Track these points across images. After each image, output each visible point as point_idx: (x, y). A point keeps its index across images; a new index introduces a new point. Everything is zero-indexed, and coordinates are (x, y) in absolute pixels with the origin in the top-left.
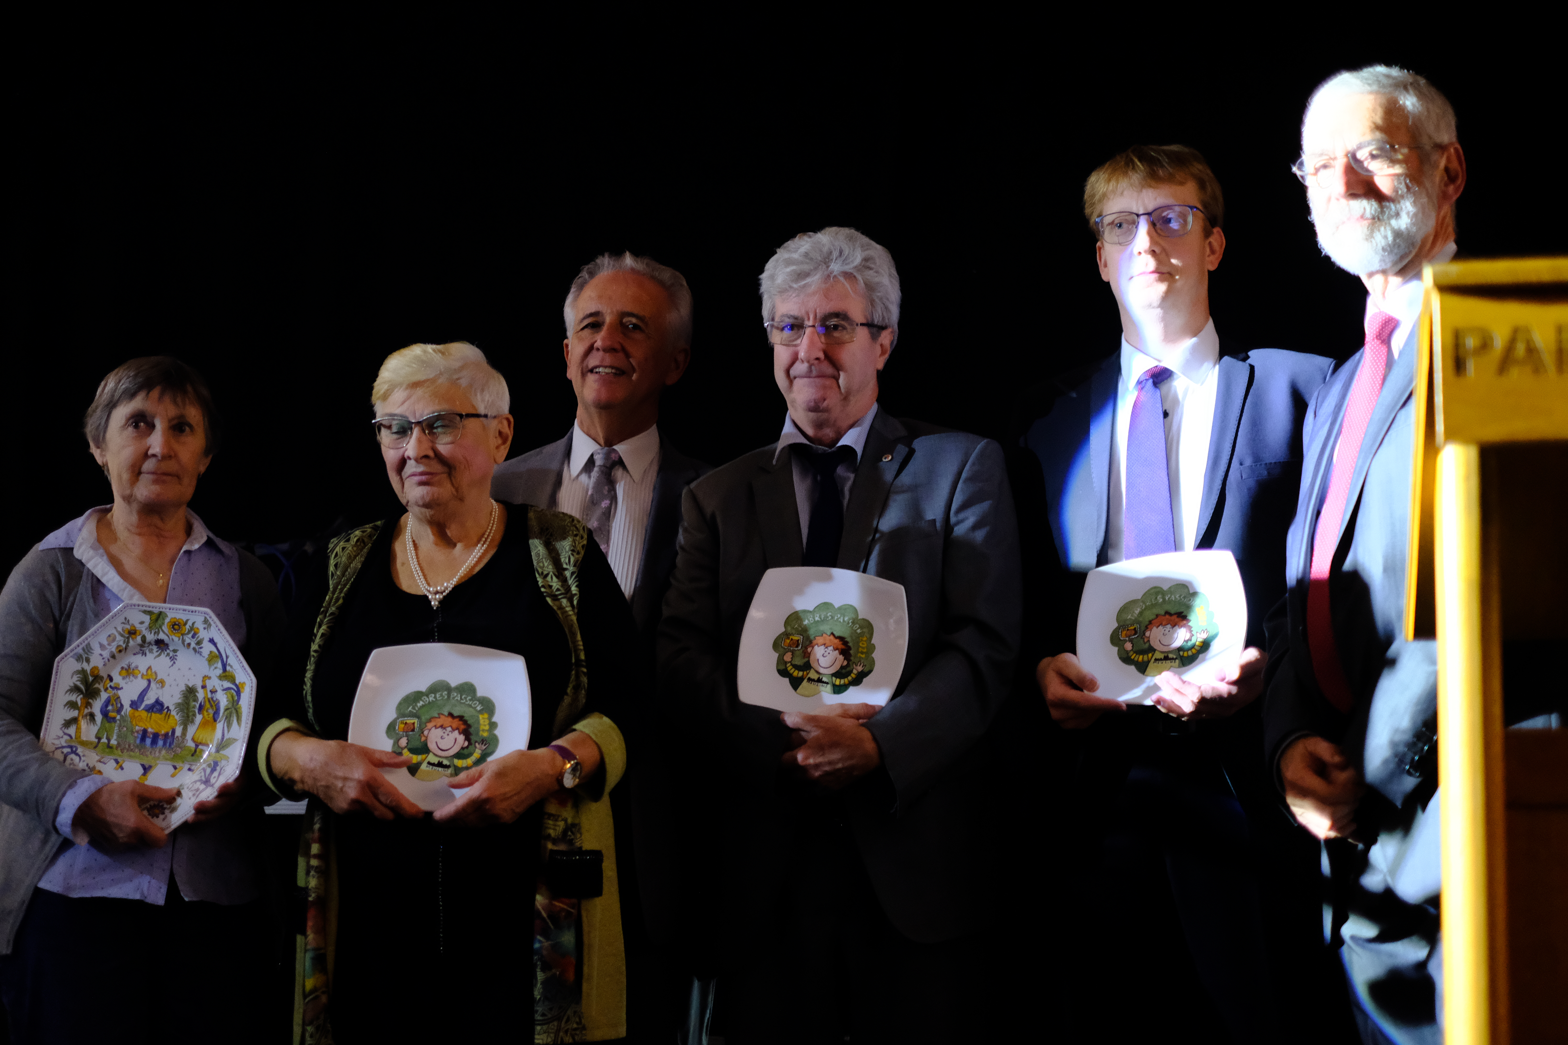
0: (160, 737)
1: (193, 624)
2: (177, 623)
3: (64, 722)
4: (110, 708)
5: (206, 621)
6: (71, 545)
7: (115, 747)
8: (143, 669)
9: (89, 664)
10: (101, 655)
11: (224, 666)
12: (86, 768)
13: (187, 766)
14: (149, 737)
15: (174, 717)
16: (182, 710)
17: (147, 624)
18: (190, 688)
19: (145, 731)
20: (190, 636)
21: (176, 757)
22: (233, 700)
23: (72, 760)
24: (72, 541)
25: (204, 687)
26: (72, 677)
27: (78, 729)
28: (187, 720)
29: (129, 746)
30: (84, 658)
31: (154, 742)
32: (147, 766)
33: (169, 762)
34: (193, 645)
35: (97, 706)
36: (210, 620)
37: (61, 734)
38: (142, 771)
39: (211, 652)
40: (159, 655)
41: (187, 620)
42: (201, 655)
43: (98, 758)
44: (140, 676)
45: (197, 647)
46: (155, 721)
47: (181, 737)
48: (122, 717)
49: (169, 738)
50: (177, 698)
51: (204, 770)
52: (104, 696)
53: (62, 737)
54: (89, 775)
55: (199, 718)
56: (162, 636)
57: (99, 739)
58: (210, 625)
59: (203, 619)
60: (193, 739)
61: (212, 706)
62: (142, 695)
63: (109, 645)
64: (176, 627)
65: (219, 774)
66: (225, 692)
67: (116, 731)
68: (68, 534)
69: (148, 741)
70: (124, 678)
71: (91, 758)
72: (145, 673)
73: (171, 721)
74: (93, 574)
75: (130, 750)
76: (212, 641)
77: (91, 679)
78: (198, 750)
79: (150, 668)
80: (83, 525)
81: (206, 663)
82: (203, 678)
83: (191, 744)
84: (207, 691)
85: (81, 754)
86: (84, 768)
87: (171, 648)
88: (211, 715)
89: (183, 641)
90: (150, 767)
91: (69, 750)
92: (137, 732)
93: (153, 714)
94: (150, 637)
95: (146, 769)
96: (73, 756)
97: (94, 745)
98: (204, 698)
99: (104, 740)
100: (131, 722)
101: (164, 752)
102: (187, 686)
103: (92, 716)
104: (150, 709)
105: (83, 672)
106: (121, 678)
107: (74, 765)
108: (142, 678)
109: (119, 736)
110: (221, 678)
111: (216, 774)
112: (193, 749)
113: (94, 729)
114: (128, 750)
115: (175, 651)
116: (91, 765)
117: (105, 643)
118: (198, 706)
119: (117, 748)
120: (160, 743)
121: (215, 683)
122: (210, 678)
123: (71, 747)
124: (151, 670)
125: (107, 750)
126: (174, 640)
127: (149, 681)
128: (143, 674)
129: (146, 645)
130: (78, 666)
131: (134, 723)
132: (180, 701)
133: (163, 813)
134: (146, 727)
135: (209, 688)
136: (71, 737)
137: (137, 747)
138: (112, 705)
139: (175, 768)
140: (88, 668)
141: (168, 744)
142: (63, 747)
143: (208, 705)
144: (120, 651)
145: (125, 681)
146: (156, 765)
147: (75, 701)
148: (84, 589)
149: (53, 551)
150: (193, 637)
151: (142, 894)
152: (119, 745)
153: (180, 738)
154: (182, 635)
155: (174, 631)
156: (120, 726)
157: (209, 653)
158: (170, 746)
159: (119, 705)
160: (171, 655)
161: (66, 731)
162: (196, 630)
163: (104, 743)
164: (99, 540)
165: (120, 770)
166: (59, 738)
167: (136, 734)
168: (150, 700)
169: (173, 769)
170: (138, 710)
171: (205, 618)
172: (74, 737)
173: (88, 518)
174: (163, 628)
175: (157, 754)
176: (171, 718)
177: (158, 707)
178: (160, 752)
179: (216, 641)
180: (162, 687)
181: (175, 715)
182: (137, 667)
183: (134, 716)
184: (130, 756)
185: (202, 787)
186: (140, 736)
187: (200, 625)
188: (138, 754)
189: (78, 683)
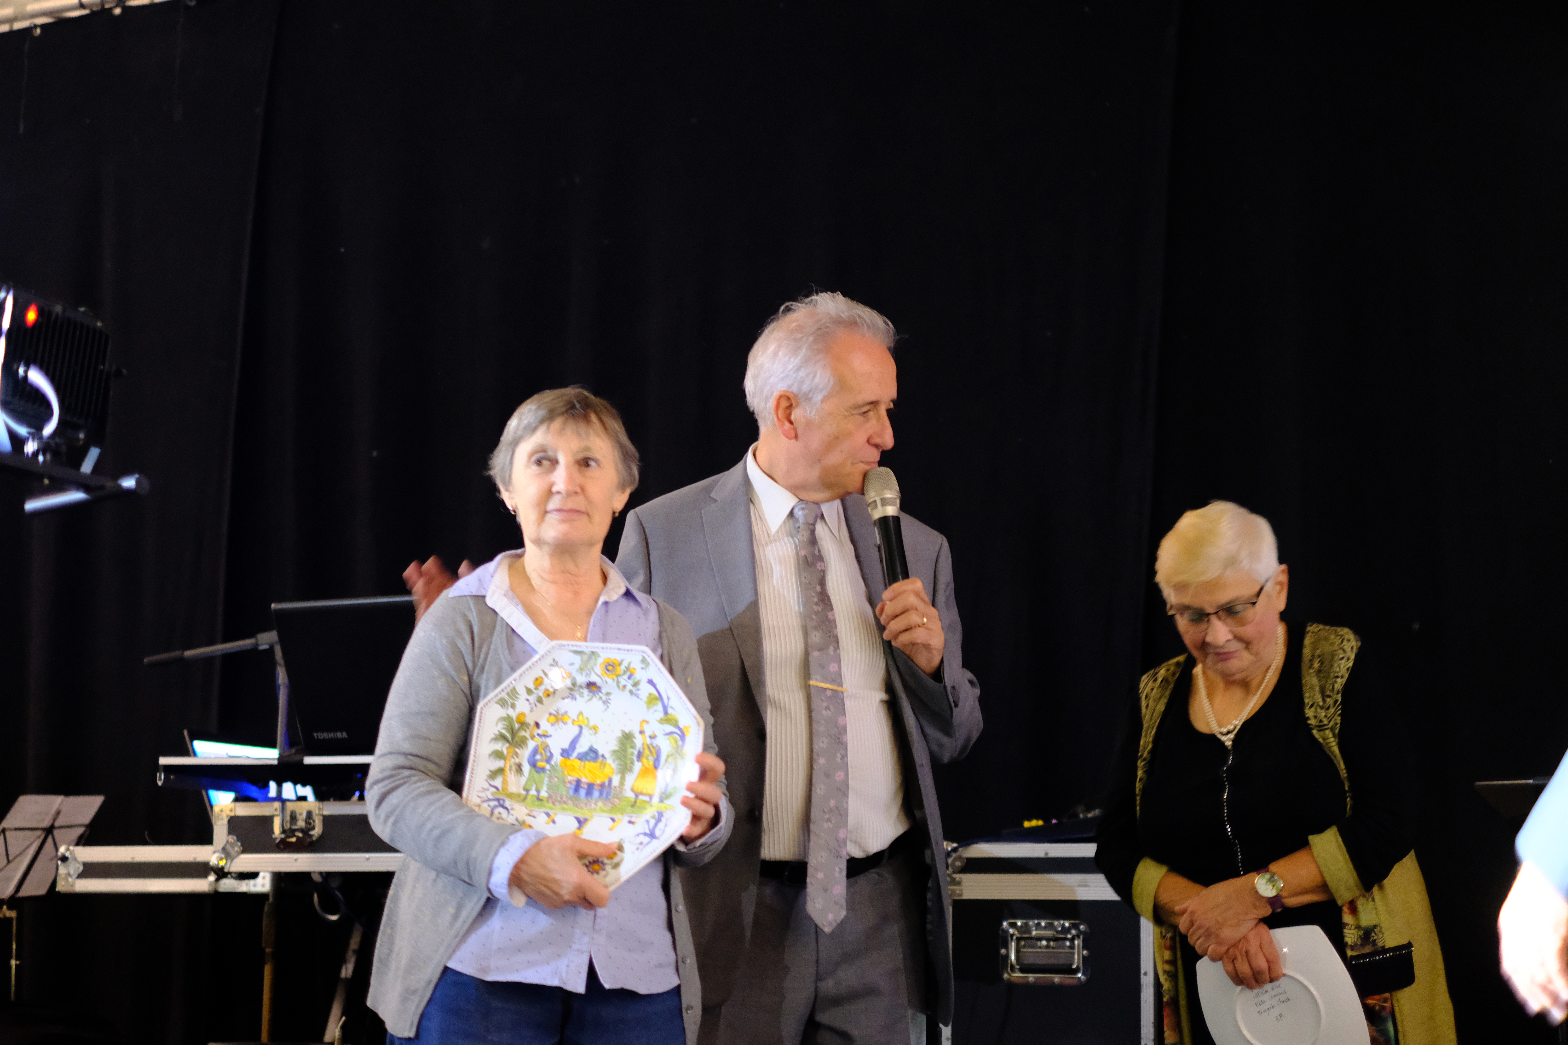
0: (596, 787)
1: (629, 664)
2: (611, 664)
3: (489, 773)
4: (538, 757)
5: (644, 661)
6: (483, 593)
7: (545, 799)
8: (573, 714)
9: (514, 711)
10: (528, 700)
11: (665, 709)
12: (516, 823)
13: (627, 819)
14: (583, 788)
15: (609, 765)
16: (619, 758)
17: (577, 666)
18: (626, 734)
19: (578, 782)
20: (626, 677)
21: (614, 809)
22: (678, 746)
23: (500, 813)
24: (484, 588)
25: (642, 732)
26: (497, 724)
27: (505, 782)
28: (625, 769)
29: (561, 798)
30: (509, 703)
31: (589, 793)
32: (582, 820)
33: (606, 814)
34: (629, 687)
35: (525, 754)
36: (648, 659)
37: (486, 786)
38: (576, 824)
39: (650, 694)
40: (591, 699)
41: (622, 661)
42: (638, 697)
43: (527, 811)
44: (570, 722)
45: (634, 689)
46: (590, 771)
47: (619, 787)
48: (552, 766)
49: (605, 788)
50: (614, 745)
51: (648, 822)
52: (531, 744)
53: (488, 790)
54: (519, 830)
55: (637, 766)
56: (594, 678)
57: (527, 791)
58: (648, 664)
59: (640, 658)
60: (632, 790)
61: (651, 752)
62: (574, 743)
63: (536, 689)
64: (610, 668)
65: (666, 825)
66: (667, 737)
67: (546, 782)
68: (480, 580)
69: (583, 792)
70: (552, 725)
71: (519, 811)
72: (576, 719)
73: (607, 771)
74: (507, 624)
75: (562, 802)
76: (651, 682)
77: (517, 726)
78: (638, 801)
79: (581, 713)
80: (495, 571)
81: (645, 706)
82: (641, 722)
83: (630, 795)
84: (645, 736)
85: (509, 807)
86: (513, 822)
87: (604, 691)
88: (651, 763)
89: (618, 683)
90: (586, 820)
91: (496, 803)
92: (570, 782)
93: (587, 762)
94: (582, 680)
95: (581, 822)
96: (501, 810)
97: (522, 797)
98: (643, 745)
99: (533, 792)
100: (563, 772)
101: (600, 804)
102: (623, 732)
103: (519, 767)
104: (582, 757)
105: (508, 718)
106: (549, 724)
107: (502, 819)
108: (573, 723)
109: (549, 788)
110: (661, 721)
111: (661, 825)
112: (633, 800)
113: (523, 780)
114: (560, 802)
115: (608, 694)
116: (520, 819)
117: (532, 687)
118: (636, 753)
119: (547, 801)
120: (596, 793)
121: (655, 727)
122: (647, 722)
123: (498, 800)
124: (583, 715)
125: (537, 803)
126: (608, 683)
127: (581, 727)
128: (574, 720)
129: (577, 688)
130: (503, 712)
131: (566, 773)
132: (616, 748)
133: (604, 869)
134: (579, 777)
135: (648, 733)
136: (497, 788)
137: (571, 799)
138: (541, 754)
139: (613, 820)
140: (513, 714)
141: (604, 795)
142: (489, 800)
143: (647, 752)
144: (548, 695)
145: (554, 728)
146: (592, 817)
147: (500, 750)
148: (498, 640)
149: (464, 598)
150: (629, 678)
151: (561, 979)
152: (550, 796)
153: (618, 789)
154: (618, 676)
155: (608, 673)
156: (550, 777)
157: (647, 695)
158: (607, 797)
159: (548, 754)
160: (604, 698)
161: (492, 783)
162: (633, 670)
163: (533, 795)
164: (512, 588)
165: (552, 824)
166: (485, 790)
167: (568, 785)
168: (582, 747)
169: (610, 821)
170: (569, 759)
171: (643, 657)
172: (500, 788)
173: (499, 564)
174: (596, 669)
175: (593, 806)
176: (607, 766)
177: (592, 754)
178: (596, 804)
179: (654, 681)
180: (596, 733)
181: (612, 764)
182: (566, 713)
183: (566, 765)
184: (564, 809)
185: (647, 839)
186: (573, 787)
187: (636, 665)
188: (572, 806)
189: (504, 732)
